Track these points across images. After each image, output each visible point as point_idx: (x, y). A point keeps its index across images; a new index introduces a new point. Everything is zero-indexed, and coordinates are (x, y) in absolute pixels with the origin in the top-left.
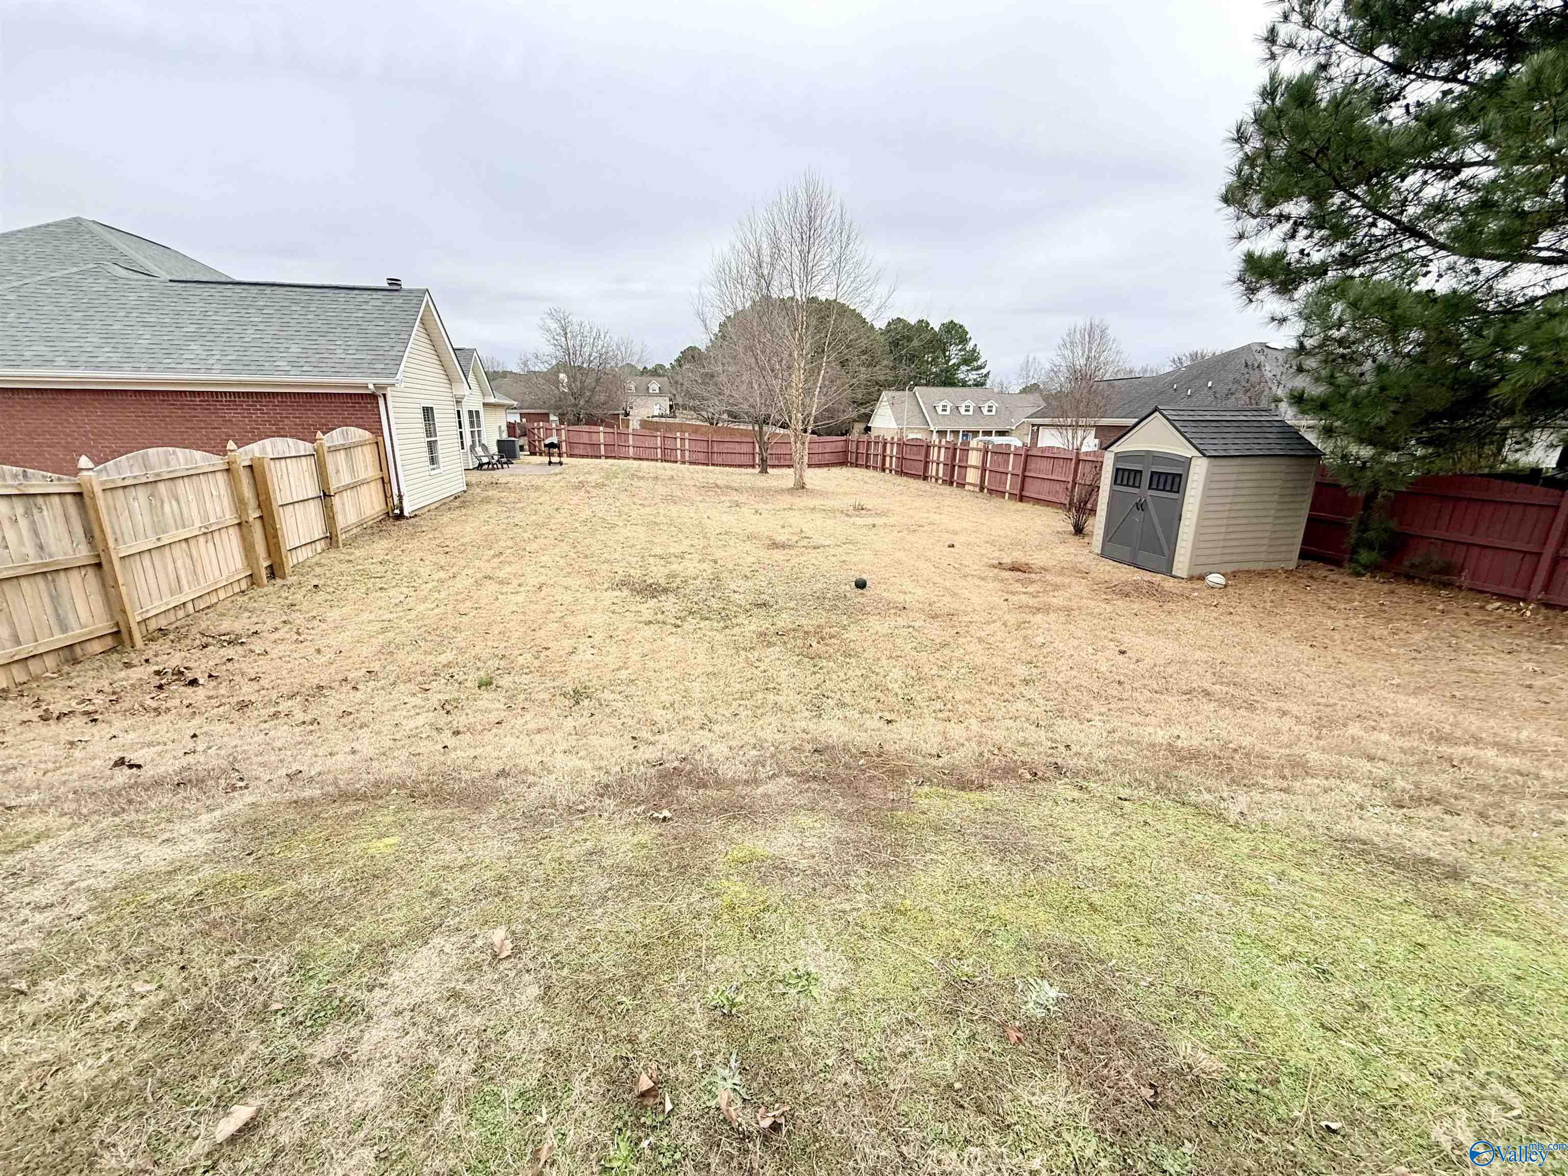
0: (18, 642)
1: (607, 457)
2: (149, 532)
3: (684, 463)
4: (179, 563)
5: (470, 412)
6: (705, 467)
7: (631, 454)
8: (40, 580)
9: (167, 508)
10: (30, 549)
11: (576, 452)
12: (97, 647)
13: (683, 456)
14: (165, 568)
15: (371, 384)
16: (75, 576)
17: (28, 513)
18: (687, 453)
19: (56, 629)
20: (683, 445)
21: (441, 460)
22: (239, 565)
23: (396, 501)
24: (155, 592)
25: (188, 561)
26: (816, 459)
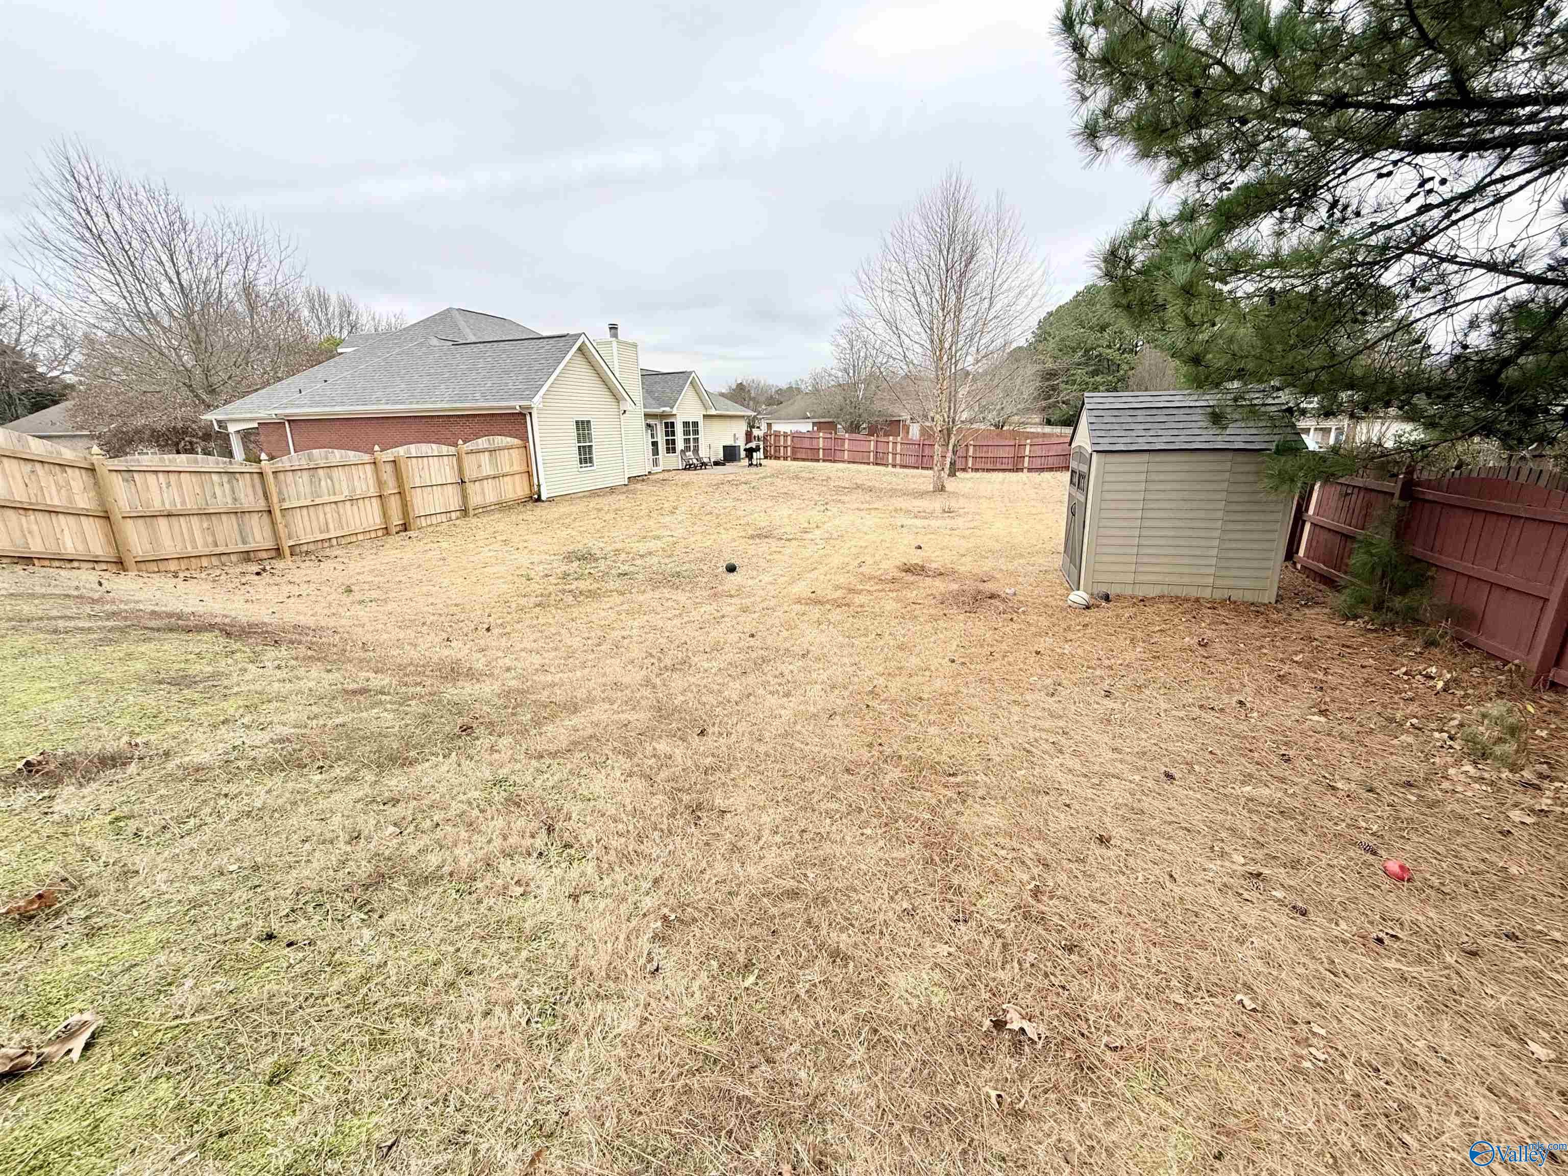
0: (216, 545)
1: (824, 461)
2: (308, 496)
3: (894, 466)
4: (329, 516)
5: (686, 424)
6: (916, 471)
7: (846, 457)
8: (233, 516)
9: (323, 483)
10: (229, 500)
11: (799, 456)
12: (264, 555)
13: (894, 459)
14: (318, 518)
15: (516, 405)
16: (256, 517)
17: (229, 482)
18: (898, 457)
19: (239, 542)
20: (894, 448)
21: (595, 460)
22: (378, 521)
23: (536, 489)
24: (308, 529)
25: (335, 515)
26: (1037, 463)
